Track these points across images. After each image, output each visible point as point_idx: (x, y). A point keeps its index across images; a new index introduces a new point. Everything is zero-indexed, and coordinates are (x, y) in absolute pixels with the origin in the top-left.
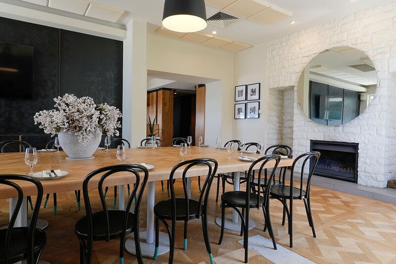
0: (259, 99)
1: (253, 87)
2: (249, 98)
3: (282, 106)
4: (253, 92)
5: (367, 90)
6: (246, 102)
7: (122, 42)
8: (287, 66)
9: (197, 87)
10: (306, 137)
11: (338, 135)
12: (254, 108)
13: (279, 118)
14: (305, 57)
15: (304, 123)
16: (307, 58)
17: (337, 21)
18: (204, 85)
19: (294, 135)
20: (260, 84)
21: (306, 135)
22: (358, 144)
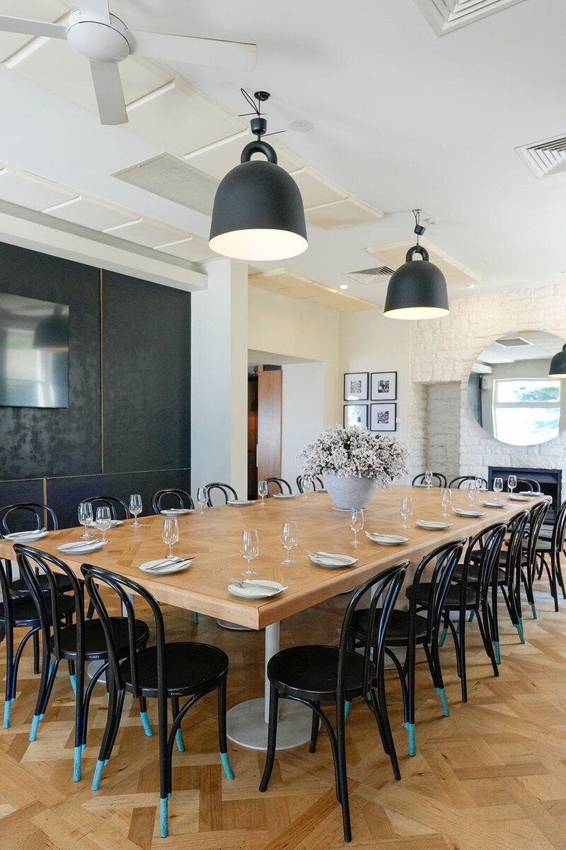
0: (396, 399)
1: (385, 378)
2: (375, 395)
3: (426, 410)
4: (383, 386)
5: (493, 370)
6: (369, 402)
7: (189, 294)
8: (447, 348)
9: (260, 369)
10: (481, 461)
11: (532, 459)
12: (387, 412)
13: (423, 430)
14: (479, 337)
15: (479, 441)
16: (483, 340)
17: (529, 291)
18: (279, 368)
19: (461, 460)
20: (396, 373)
21: (481, 458)
22: (561, 471)
